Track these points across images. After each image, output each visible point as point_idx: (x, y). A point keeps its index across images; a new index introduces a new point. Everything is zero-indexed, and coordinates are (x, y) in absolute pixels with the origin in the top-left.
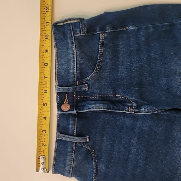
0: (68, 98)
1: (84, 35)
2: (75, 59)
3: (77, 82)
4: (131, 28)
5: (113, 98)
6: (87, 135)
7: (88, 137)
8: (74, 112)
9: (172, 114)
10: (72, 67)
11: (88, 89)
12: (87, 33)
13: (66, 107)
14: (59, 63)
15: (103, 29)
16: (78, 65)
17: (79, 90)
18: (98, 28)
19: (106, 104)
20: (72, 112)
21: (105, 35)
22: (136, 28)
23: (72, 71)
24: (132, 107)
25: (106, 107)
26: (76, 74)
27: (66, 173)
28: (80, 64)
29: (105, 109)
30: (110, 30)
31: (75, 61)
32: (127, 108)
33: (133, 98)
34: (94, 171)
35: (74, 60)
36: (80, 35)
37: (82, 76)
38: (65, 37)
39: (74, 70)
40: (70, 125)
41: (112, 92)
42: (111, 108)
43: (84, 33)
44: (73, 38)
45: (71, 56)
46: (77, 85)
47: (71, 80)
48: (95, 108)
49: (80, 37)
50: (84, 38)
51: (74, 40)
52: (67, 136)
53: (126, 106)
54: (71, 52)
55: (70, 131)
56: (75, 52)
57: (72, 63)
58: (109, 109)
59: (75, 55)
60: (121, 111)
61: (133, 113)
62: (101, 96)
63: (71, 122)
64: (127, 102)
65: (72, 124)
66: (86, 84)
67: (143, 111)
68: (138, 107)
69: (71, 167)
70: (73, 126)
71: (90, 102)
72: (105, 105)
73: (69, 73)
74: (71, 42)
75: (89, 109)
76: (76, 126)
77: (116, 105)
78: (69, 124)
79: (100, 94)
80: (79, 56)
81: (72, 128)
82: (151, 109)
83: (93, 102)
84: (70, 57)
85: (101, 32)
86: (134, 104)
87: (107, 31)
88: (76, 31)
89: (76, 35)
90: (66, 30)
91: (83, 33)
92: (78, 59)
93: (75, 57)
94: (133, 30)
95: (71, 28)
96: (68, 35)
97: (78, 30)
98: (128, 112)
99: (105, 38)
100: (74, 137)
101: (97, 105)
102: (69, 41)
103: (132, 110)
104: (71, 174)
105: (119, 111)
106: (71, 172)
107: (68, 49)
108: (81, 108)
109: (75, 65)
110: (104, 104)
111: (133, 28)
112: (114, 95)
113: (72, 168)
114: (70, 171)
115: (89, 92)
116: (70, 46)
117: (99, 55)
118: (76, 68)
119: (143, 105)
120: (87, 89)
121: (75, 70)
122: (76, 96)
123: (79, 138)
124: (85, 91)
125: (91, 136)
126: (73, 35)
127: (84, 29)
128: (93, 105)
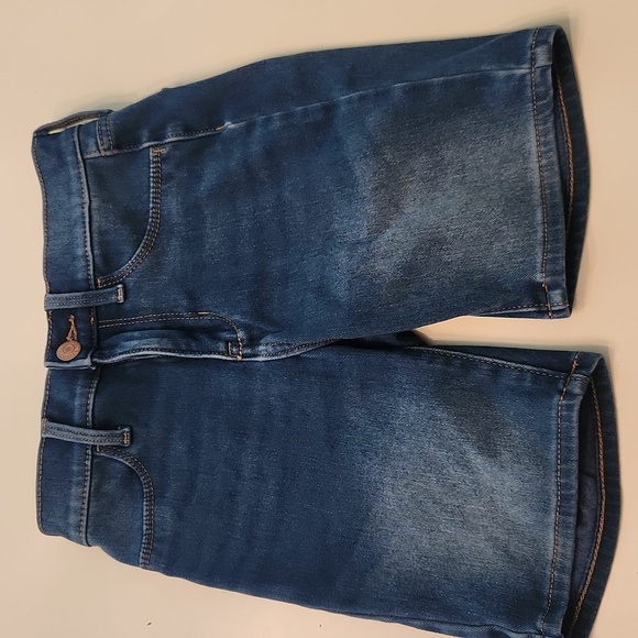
0: (75, 326)
1: (108, 153)
2: (87, 220)
3: (95, 281)
4: (229, 125)
5: (189, 320)
6: (123, 426)
7: (126, 430)
8: (87, 362)
9: (331, 356)
10: (80, 241)
11: (125, 297)
12: (117, 147)
13: (69, 351)
14: (51, 233)
15: (158, 136)
16: (95, 235)
17: (102, 302)
18: (145, 133)
19: (168, 337)
20: (80, 363)
21: (164, 151)
22: (242, 124)
23: (80, 252)
24: (235, 342)
25: (170, 346)
26: (90, 258)
27: (73, 533)
28: (102, 233)
29: (165, 350)
30: (177, 136)
31: (87, 225)
32: (221, 346)
33: (237, 317)
34: (145, 527)
35: (84, 223)
36: (97, 154)
37: (107, 264)
38: (62, 164)
39: (84, 249)
40: (77, 398)
41: (184, 303)
42: (184, 347)
43: (109, 149)
44: (82, 164)
45: (78, 211)
46: (97, 289)
47: (80, 276)
48: (139, 350)
49: (101, 160)
50: (111, 161)
51: (82, 170)
52: (67, 427)
53: (219, 339)
54: (76, 200)
55: (76, 416)
56: (87, 200)
57: (79, 230)
58: (178, 352)
59: (86, 209)
60: (207, 356)
61: (239, 358)
62: (161, 317)
63: (79, 390)
64: (225, 330)
65: (82, 395)
66: (120, 286)
67: (264, 353)
68: (252, 342)
69: (82, 515)
70: (84, 401)
71: (129, 334)
72: (165, 340)
73: (74, 258)
74: (77, 175)
75: (125, 353)
76: (91, 402)
77: (195, 339)
78: (73, 395)
79: (156, 311)
80: (98, 210)
81: (81, 405)
82: (280, 345)
83: (136, 334)
84: (75, 215)
85: (153, 143)
86: (241, 334)
87: (167, 141)
88: (87, 146)
89: (89, 156)
90: (63, 144)
91: (105, 150)
92: (95, 217)
93: (87, 215)
94: (234, 130)
95: (76, 139)
96: (69, 158)
97: (91, 142)
98: (224, 358)
99: (163, 159)
100: (87, 431)
101: (144, 341)
102: (73, 172)
103: (234, 350)
104: (84, 535)
105: (204, 356)
106: (83, 530)
107: (70, 194)
108: (106, 352)
109: (88, 234)
110: (163, 337)
111: (233, 126)
112: (194, 311)
113: (84, 518)
114: (80, 526)
115: (128, 305)
116: (74, 185)
117: (151, 205)
118: (88, 244)
119: (264, 334)
120: (121, 298)
121: (89, 248)
122: (97, 319)
123: (101, 432)
124: (117, 304)
125: (135, 429)
126: (79, 156)
127: (105, 139)
128: (135, 343)
